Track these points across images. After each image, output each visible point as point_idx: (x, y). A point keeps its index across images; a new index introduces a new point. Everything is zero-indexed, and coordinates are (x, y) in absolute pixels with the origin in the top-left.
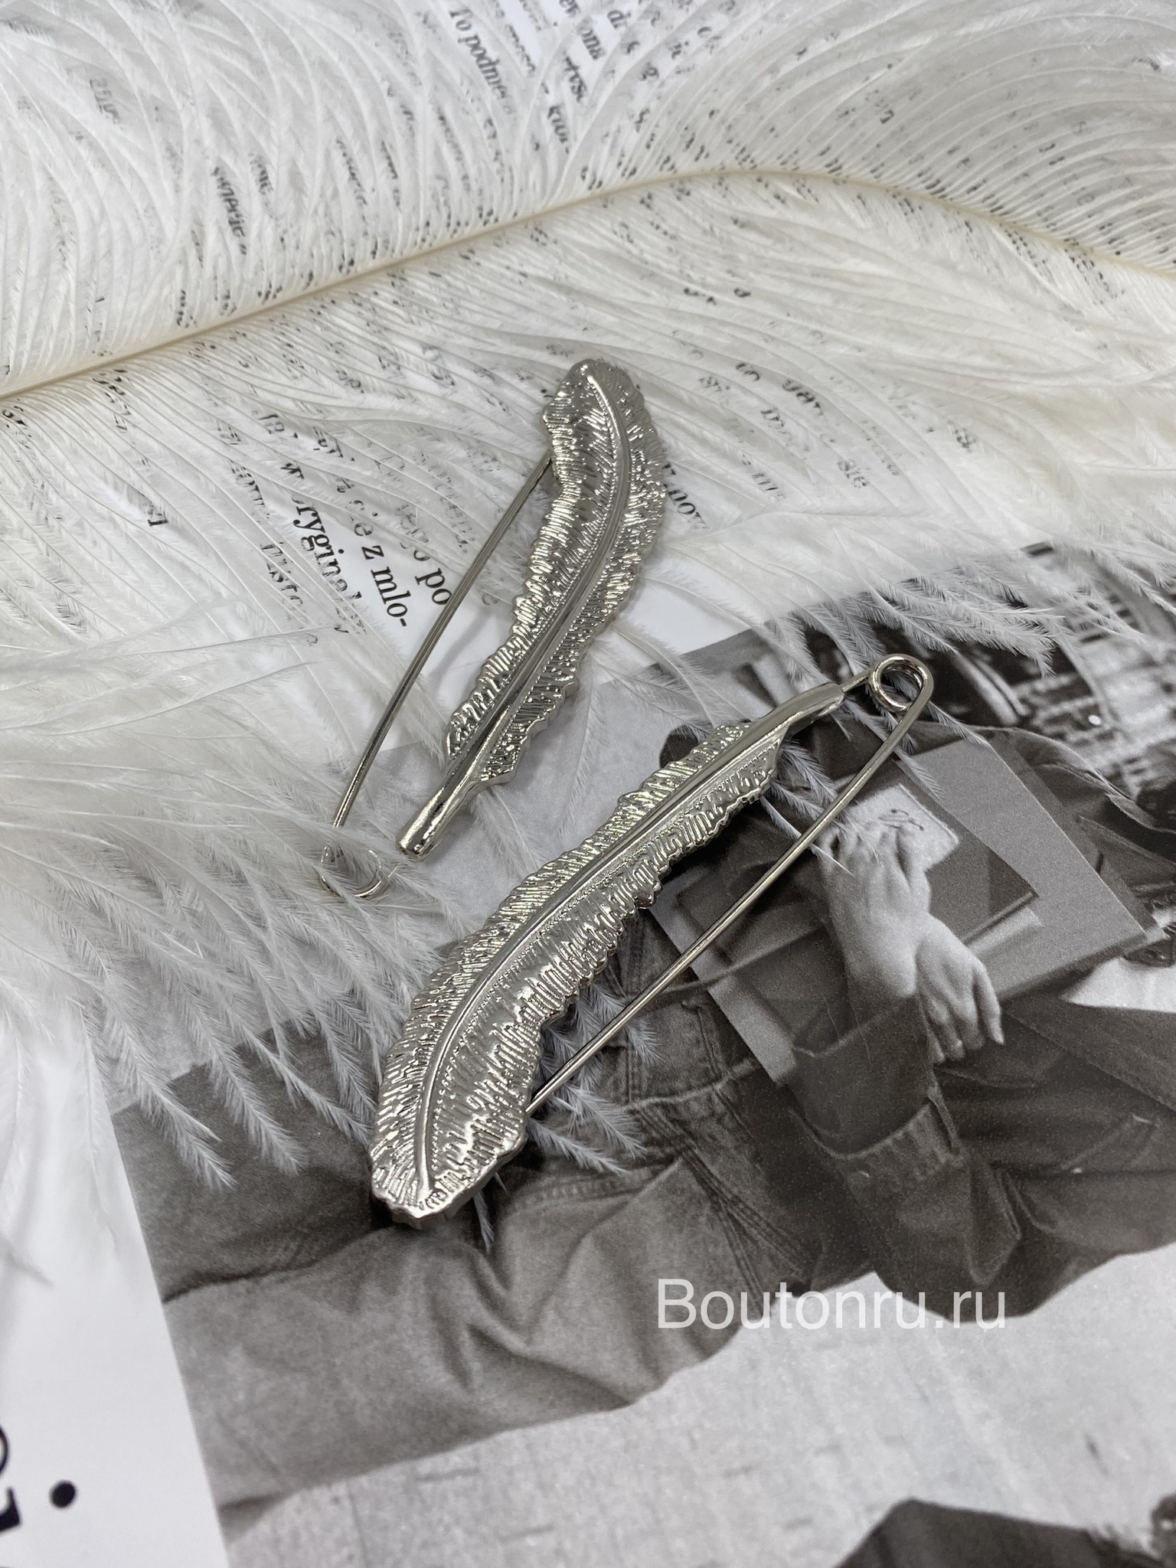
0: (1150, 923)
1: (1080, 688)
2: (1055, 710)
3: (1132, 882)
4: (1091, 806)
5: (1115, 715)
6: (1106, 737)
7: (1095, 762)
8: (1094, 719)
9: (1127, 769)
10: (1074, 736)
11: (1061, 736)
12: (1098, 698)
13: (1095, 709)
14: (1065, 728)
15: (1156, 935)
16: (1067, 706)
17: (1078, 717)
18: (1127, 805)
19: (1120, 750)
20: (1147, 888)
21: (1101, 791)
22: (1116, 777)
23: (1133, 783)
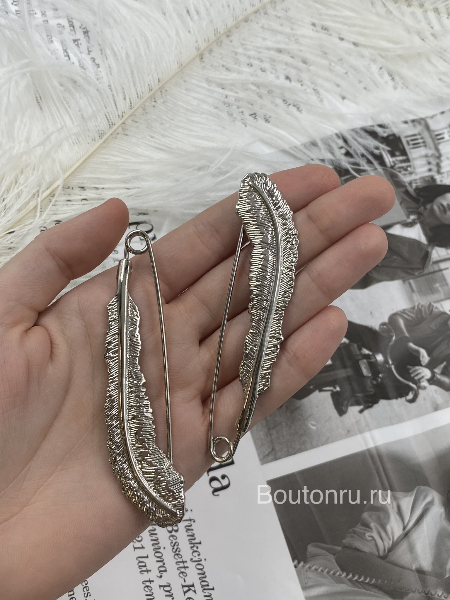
0: (408, 217)
1: (408, 160)
2: (400, 165)
3: (407, 208)
4: (402, 190)
5: (414, 168)
6: (411, 173)
7: (406, 179)
8: (409, 169)
9: (413, 182)
10: (403, 172)
11: (400, 172)
12: (411, 163)
13: (410, 166)
14: (402, 170)
15: (410, 220)
16: (404, 165)
17: (405, 168)
18: (411, 190)
19: (413, 177)
20: (411, 210)
21: (405, 187)
22: (410, 183)
23: (414, 186)
